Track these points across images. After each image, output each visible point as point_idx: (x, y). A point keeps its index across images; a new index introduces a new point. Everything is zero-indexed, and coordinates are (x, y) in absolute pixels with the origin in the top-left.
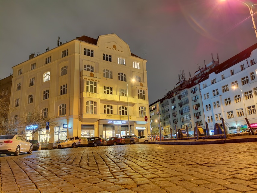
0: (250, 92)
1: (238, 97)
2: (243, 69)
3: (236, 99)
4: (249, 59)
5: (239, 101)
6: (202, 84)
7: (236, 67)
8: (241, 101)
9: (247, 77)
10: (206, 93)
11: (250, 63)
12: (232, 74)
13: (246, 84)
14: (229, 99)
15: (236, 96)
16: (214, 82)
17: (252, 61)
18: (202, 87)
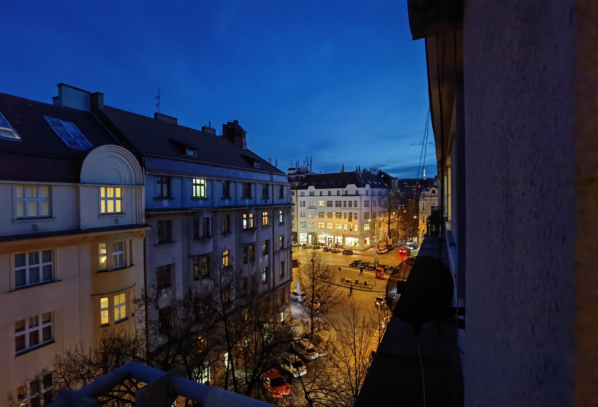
0: (341, 213)
1: (330, 214)
2: (338, 195)
3: (328, 215)
4: (344, 189)
5: (330, 217)
6: (299, 191)
7: (334, 191)
8: (332, 217)
9: (341, 202)
10: (302, 201)
11: (344, 194)
12: (329, 195)
13: (338, 206)
14: (323, 213)
15: (329, 213)
16: (312, 194)
17: (346, 191)
18: (299, 194)
